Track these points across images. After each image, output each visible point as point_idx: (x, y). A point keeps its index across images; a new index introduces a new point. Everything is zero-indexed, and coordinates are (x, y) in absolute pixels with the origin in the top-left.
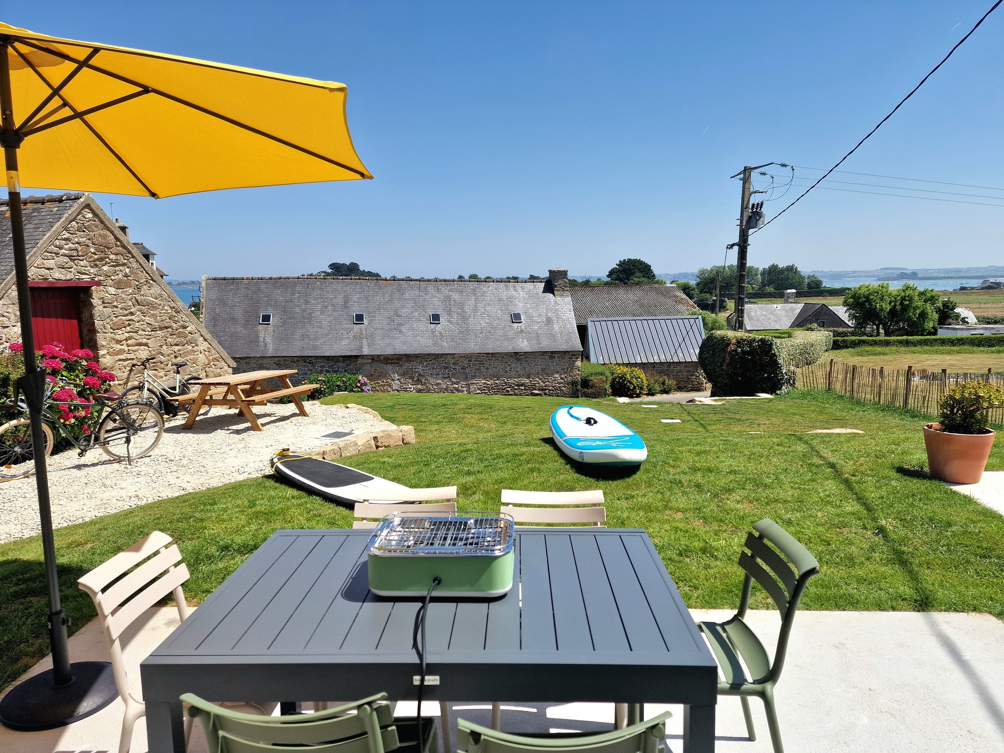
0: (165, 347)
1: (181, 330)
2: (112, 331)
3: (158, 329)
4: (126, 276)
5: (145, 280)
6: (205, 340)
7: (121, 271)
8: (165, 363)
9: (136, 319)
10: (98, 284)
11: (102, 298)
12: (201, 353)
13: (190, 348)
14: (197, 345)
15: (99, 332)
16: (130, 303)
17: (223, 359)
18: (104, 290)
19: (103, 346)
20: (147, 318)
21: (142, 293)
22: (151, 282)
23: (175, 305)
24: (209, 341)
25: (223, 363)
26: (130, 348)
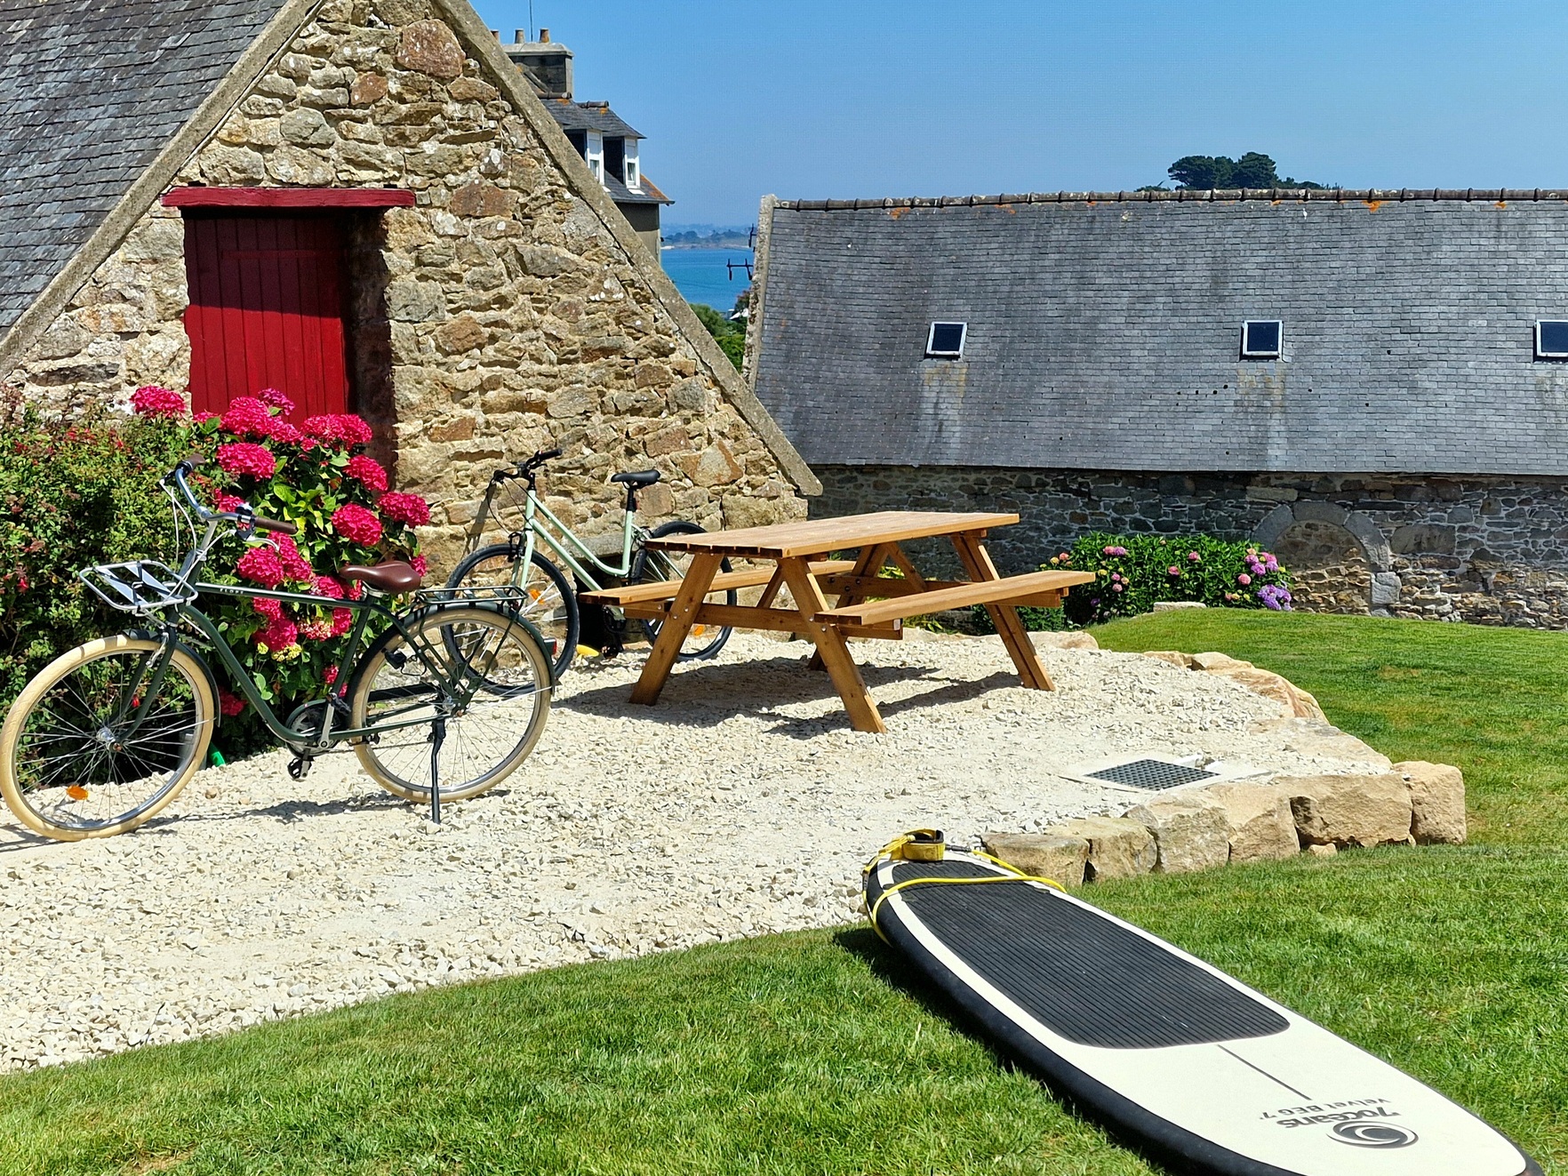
0: (597, 418)
1: (651, 361)
2: (439, 356)
3: (579, 354)
4: (492, 174)
5: (549, 188)
6: (726, 397)
7: (477, 157)
8: (597, 472)
9: (515, 320)
10: (407, 199)
11: (417, 247)
12: (710, 441)
13: (675, 422)
14: (698, 415)
15: (400, 359)
16: (499, 267)
17: (779, 465)
18: (422, 218)
19: (411, 406)
20: (549, 317)
21: (536, 233)
22: (568, 195)
23: (634, 276)
24: (737, 402)
25: (779, 480)
26: (491, 417)
